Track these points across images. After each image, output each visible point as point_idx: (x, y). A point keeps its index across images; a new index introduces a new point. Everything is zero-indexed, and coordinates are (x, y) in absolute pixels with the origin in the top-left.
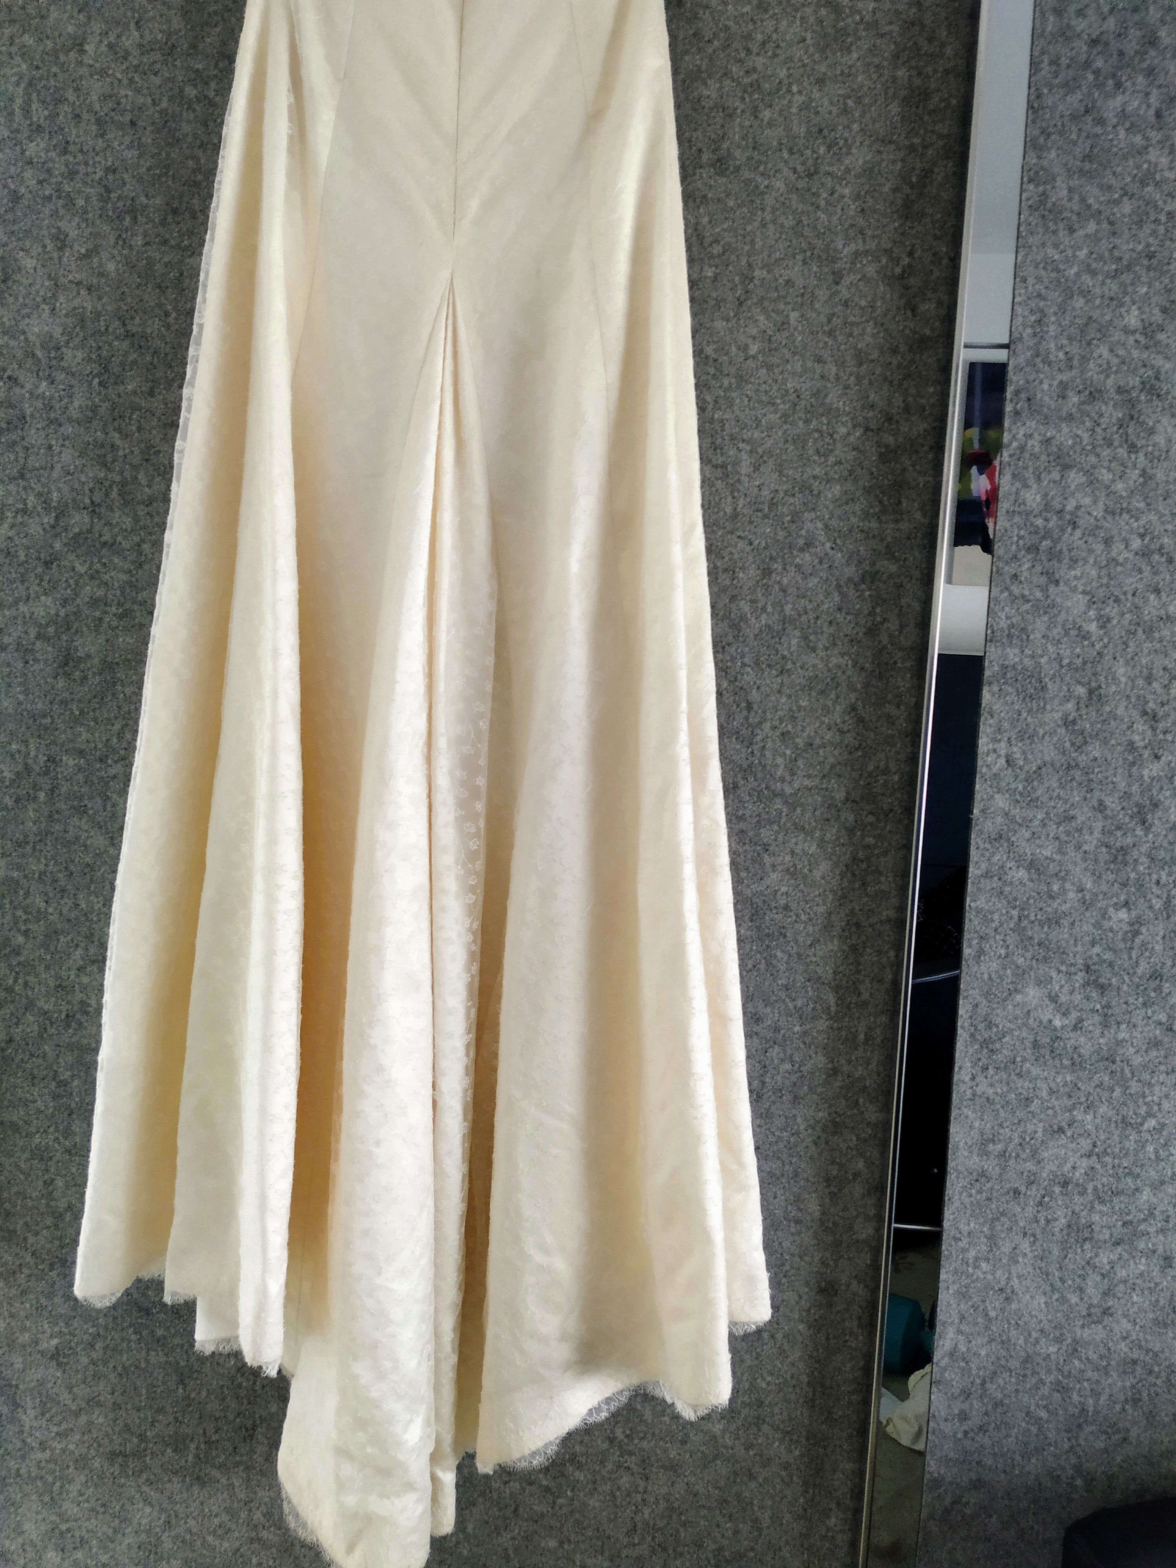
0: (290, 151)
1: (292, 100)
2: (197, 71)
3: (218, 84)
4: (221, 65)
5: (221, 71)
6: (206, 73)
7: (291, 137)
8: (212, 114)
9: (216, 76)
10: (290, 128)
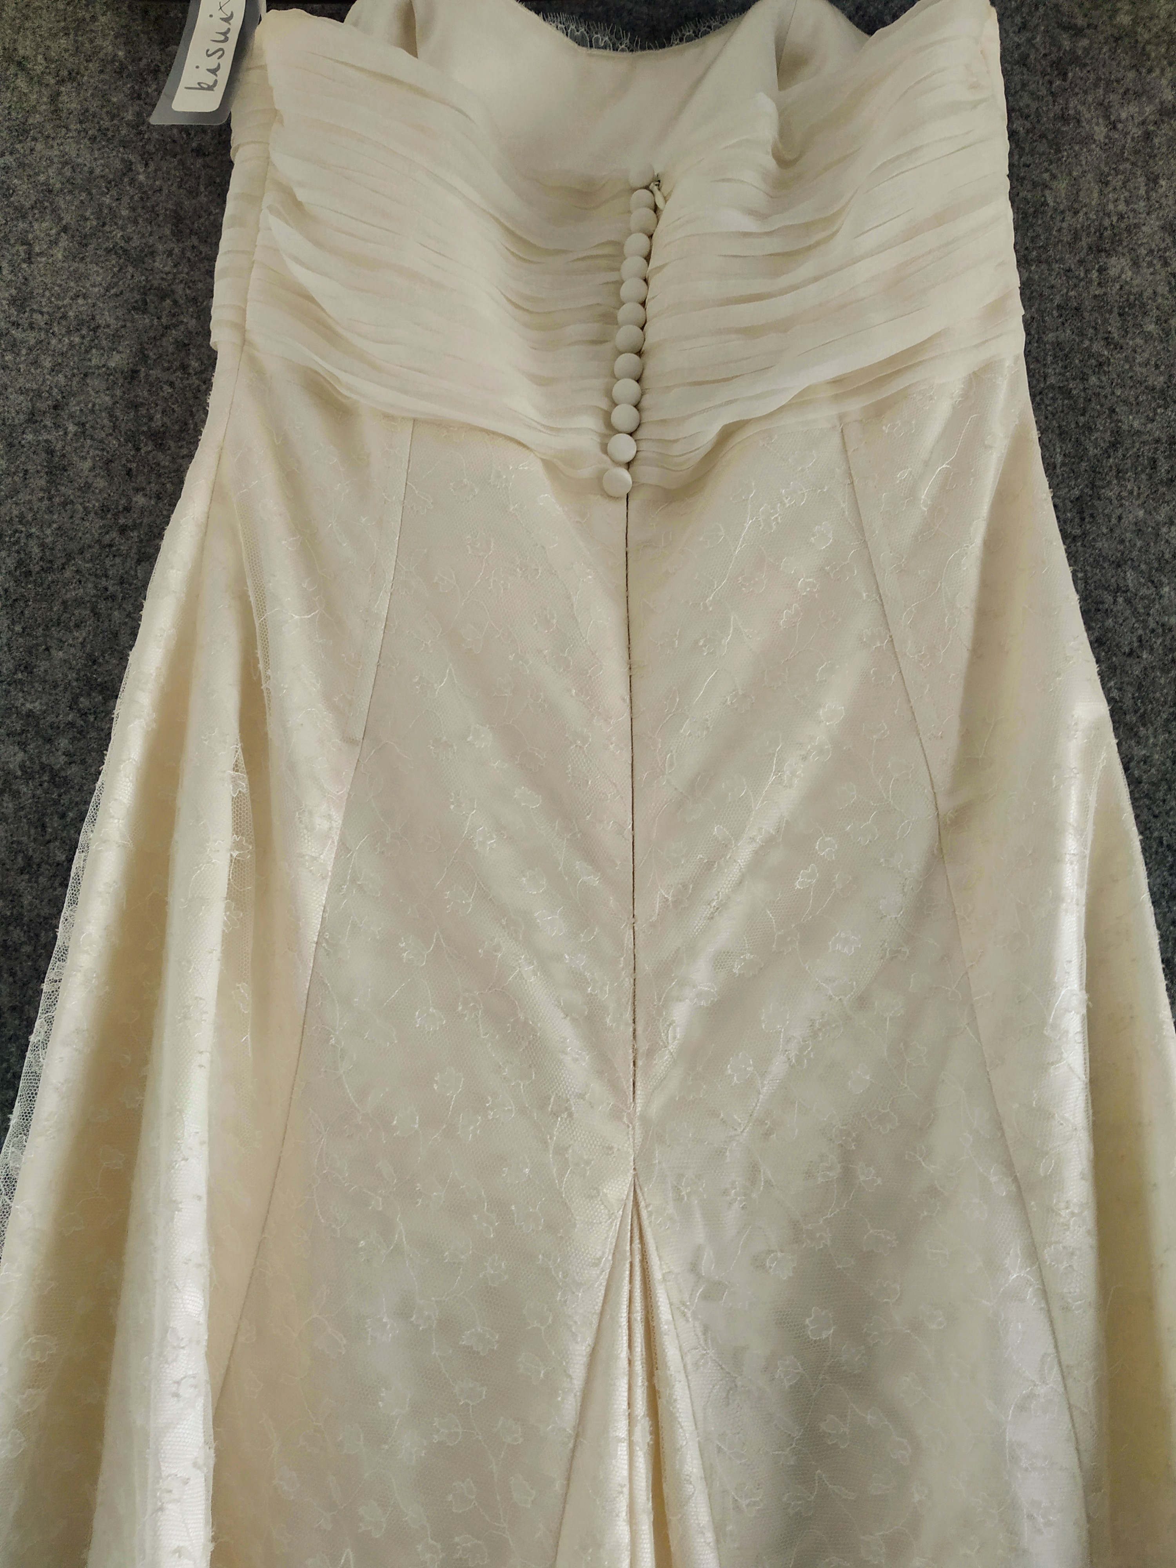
0: (234, 896)
1: (244, 786)
2: (30, 714)
3: (73, 740)
4: (84, 702)
5: (83, 714)
6: (51, 718)
7: (237, 865)
8: (56, 802)
9: (71, 724)
10: (237, 846)
